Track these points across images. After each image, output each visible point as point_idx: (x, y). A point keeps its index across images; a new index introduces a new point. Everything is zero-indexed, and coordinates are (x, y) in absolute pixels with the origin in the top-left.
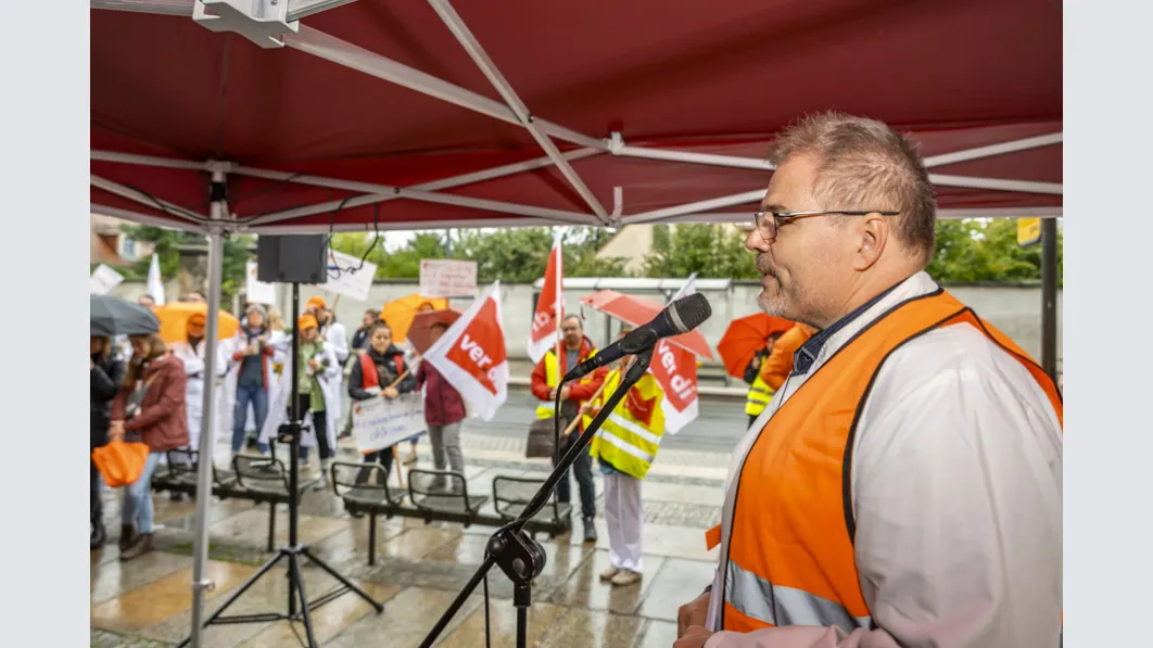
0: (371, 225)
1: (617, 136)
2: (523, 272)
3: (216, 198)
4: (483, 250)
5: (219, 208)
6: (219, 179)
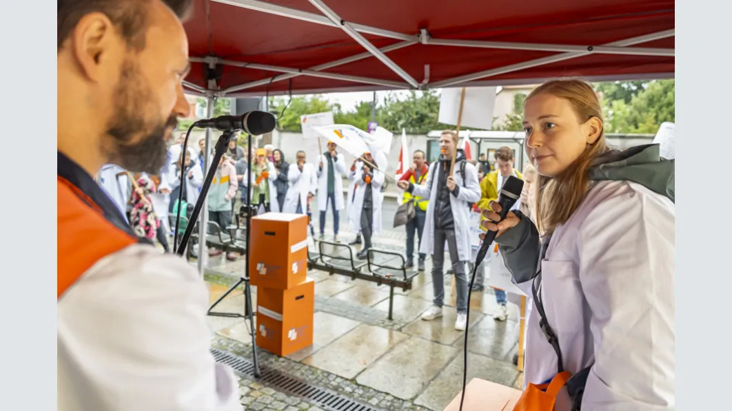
0: (288, 92)
1: (424, 32)
2: (423, 127)
3: (211, 77)
4: (398, 112)
5: (212, 83)
6: (212, 66)
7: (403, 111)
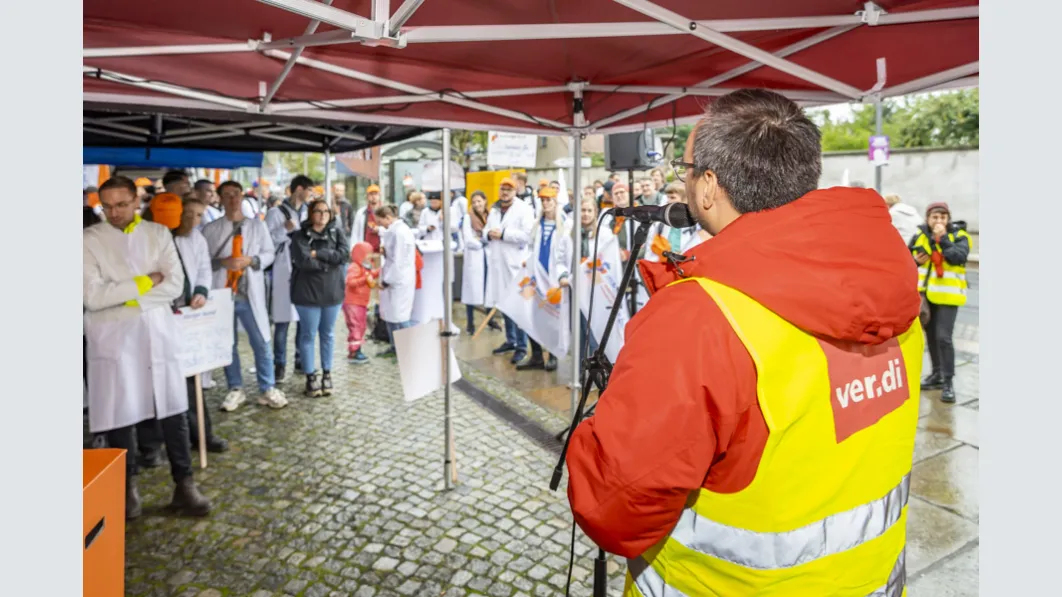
1: (870, 6)
3: (576, 110)
4: (928, 115)
5: (579, 118)
6: (578, 95)
7: (939, 113)
